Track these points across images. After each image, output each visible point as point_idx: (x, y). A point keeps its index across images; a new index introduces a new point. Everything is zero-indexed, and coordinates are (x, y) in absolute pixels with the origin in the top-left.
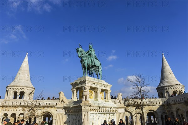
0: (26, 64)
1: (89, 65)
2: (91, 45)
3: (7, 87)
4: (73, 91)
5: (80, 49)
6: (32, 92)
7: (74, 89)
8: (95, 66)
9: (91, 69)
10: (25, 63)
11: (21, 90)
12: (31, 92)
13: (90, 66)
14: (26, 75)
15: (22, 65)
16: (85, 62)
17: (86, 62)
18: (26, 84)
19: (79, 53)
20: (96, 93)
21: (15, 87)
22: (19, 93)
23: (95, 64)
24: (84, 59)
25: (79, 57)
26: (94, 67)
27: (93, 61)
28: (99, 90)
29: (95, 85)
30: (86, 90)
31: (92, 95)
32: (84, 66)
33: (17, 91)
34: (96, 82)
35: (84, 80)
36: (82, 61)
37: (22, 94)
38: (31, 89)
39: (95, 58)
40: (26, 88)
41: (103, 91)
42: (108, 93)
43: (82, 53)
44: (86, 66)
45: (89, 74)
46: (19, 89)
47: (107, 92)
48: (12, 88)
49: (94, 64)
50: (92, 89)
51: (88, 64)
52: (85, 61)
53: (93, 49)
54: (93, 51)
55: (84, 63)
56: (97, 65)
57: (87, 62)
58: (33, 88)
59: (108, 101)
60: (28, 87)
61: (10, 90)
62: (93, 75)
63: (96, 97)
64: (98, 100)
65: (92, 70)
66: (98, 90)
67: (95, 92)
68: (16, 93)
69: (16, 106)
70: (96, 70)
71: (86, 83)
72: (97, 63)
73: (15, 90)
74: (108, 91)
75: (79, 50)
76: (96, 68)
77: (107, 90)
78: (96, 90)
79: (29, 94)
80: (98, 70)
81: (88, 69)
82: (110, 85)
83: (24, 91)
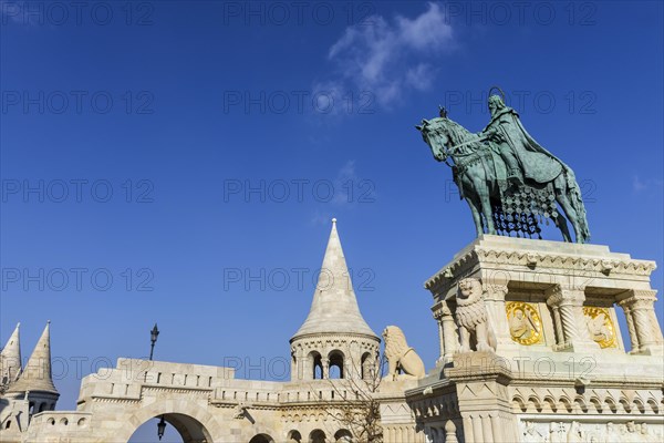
0: (336, 258)
1: (493, 186)
2: (496, 98)
3: (291, 341)
4: (440, 318)
5: (434, 124)
6: (367, 350)
7: (441, 305)
8: (530, 182)
9: (509, 201)
10: (334, 256)
11: (330, 349)
12: (364, 351)
13: (503, 189)
14: (342, 292)
15: (325, 260)
16: (470, 172)
17: (479, 173)
18: (345, 326)
19: (431, 140)
20: (557, 314)
21: (313, 339)
22: (327, 359)
23: (530, 174)
24: (464, 161)
25: (439, 160)
26: (528, 189)
27: (512, 159)
28: (572, 295)
29: (537, 269)
30: (466, 297)
31: (538, 324)
32: (470, 192)
33: (319, 350)
34: (543, 254)
35: (467, 257)
36: (458, 171)
37: (337, 359)
38: (364, 340)
39: (528, 149)
40: (344, 338)
41: (597, 299)
42: (636, 307)
43: (450, 139)
44: (483, 190)
45: (516, 230)
46: (324, 342)
47: (631, 304)
48: (302, 341)
49: (523, 171)
50: (520, 293)
51: (488, 183)
52: (471, 170)
53: (506, 109)
54: (508, 118)
55: (465, 178)
56: (540, 178)
57: (481, 172)
58: (369, 336)
59: (648, 353)
60: (350, 334)
61: (299, 348)
62: (538, 230)
63: (560, 335)
64: (570, 348)
65: (518, 202)
66: (565, 294)
67: (550, 308)
68: (317, 358)
69: (321, 406)
70: (543, 199)
71: (482, 265)
72: (540, 166)
73: (313, 349)
74: (636, 297)
75: (429, 127)
76: (541, 192)
77: (630, 293)
78: (552, 299)
79: (359, 358)
80: (552, 197)
81: (496, 203)
82: (637, 262)
83: (340, 349)
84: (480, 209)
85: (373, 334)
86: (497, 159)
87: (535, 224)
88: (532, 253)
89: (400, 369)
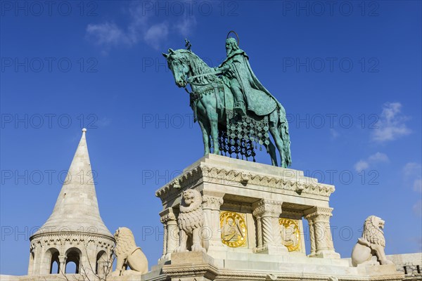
0: (82, 164)
1: (221, 113)
2: (232, 40)
3: (31, 239)
4: (166, 222)
5: (179, 54)
6: (104, 249)
7: (167, 212)
8: (251, 113)
9: (233, 128)
10: (81, 161)
11: (68, 246)
12: (100, 249)
13: (230, 117)
14: (85, 196)
15: (71, 166)
16: (204, 99)
17: (211, 102)
18: (85, 226)
19: (175, 68)
20: (259, 223)
21: (51, 238)
22: (65, 256)
23: (251, 107)
24: (201, 89)
25: (180, 86)
26: (249, 119)
27: (239, 93)
28: (272, 209)
29: (248, 186)
30: (188, 205)
31: (244, 230)
33: (58, 247)
34: (254, 173)
35: (194, 171)
36: (195, 98)
37: (74, 255)
38: (100, 239)
39: (253, 86)
40: (82, 238)
41: (291, 212)
42: (317, 220)
43: (191, 69)
44: (213, 116)
45: (236, 152)
46: (63, 240)
47: (313, 218)
48: (43, 239)
49: (246, 104)
50: (233, 204)
52: (205, 98)
53: (239, 51)
54: (240, 58)
55: (200, 105)
56: (259, 112)
57: (213, 101)
58: (105, 236)
59: (321, 256)
60: (88, 234)
61: (38, 245)
62: (254, 154)
63: (260, 240)
64: (265, 251)
65: (240, 129)
66: (267, 207)
67: (255, 218)
68: (55, 255)
70: (260, 129)
71: (205, 179)
72: (261, 102)
73: (52, 245)
74: (318, 212)
75: (174, 56)
76: (258, 123)
77: (313, 209)
78: (257, 210)
79: (95, 256)
80: (266, 128)
82: (322, 185)
83: (78, 247)
84: (210, 133)
85: (110, 234)
86: (227, 91)
87: (252, 149)
88: (246, 172)
89: (127, 265)
